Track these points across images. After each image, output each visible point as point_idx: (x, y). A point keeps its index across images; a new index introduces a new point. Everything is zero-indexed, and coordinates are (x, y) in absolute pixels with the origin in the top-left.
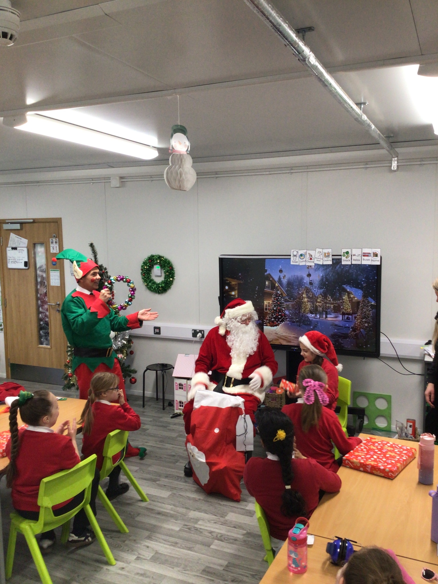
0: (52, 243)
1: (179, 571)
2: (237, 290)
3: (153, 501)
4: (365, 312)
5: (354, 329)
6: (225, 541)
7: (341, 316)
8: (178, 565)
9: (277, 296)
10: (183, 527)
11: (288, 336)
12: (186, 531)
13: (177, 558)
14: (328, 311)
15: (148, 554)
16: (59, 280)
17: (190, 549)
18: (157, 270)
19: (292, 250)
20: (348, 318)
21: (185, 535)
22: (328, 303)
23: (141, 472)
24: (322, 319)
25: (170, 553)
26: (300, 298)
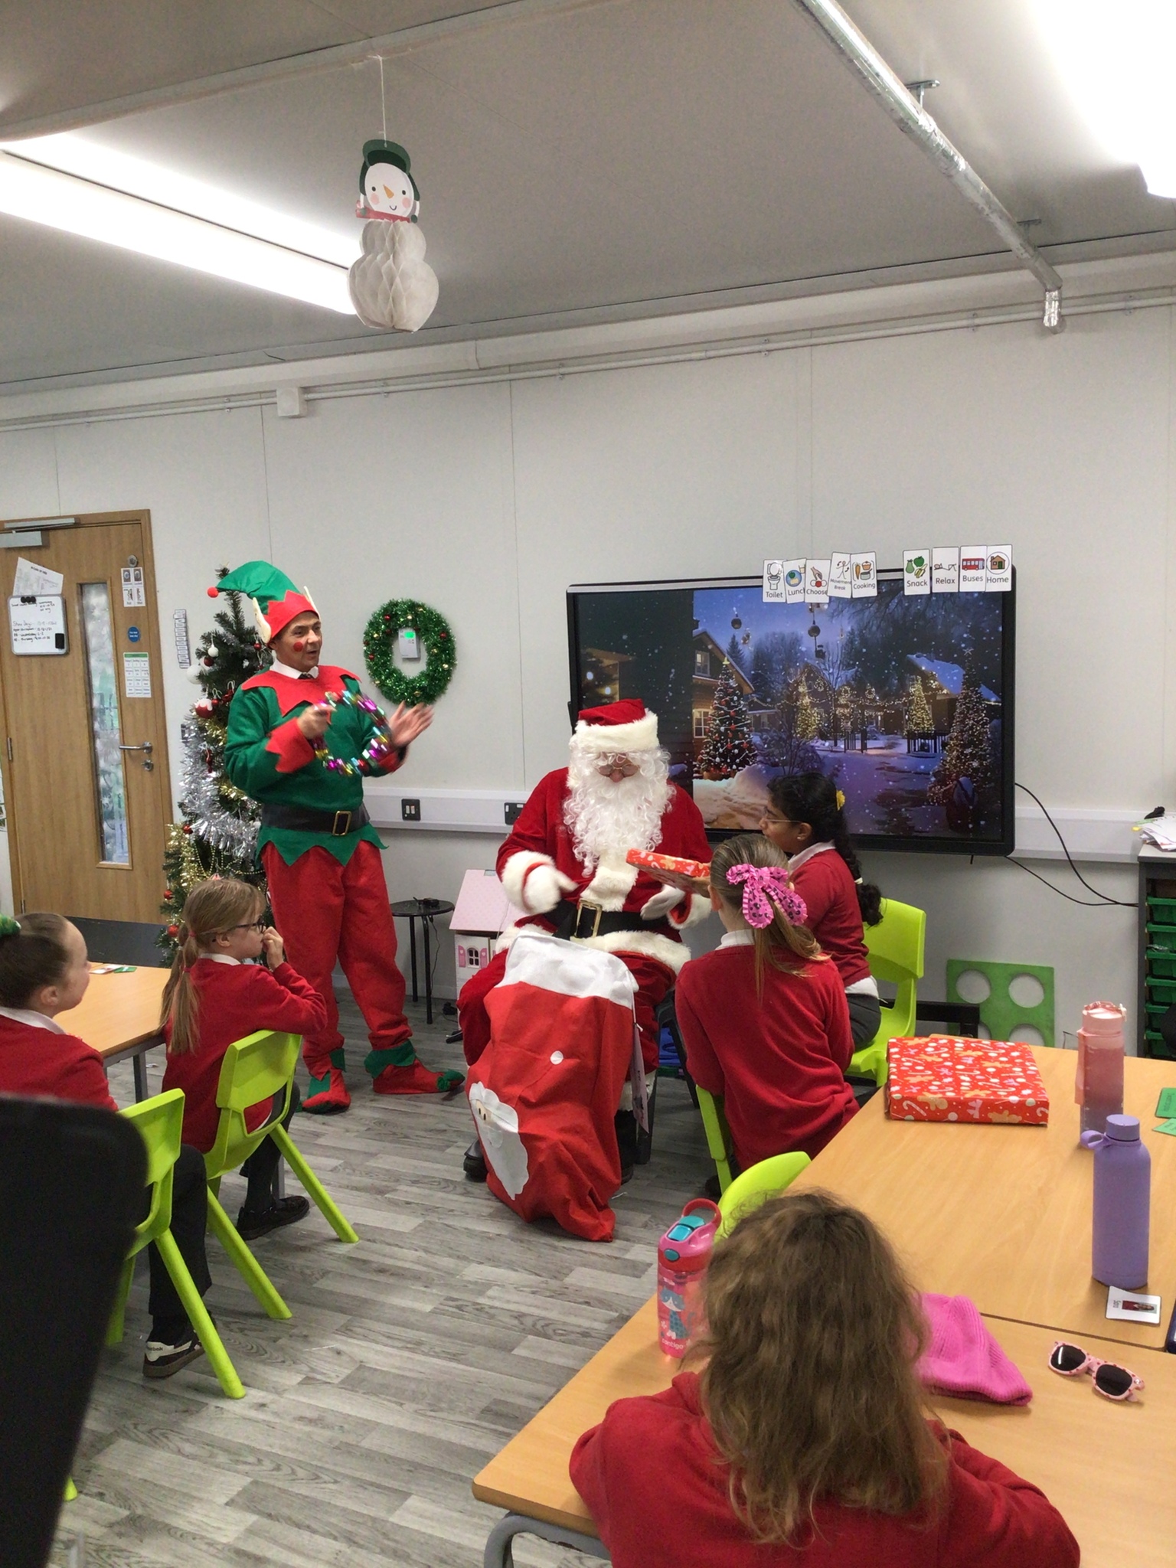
0: (128, 580)
1: (417, 1412)
2: (618, 682)
3: (369, 1240)
4: (971, 728)
5: (942, 778)
6: (554, 1337)
7: (904, 743)
8: (414, 1398)
9: (727, 694)
10: (441, 1304)
12: (453, 1315)
13: (414, 1379)
14: (868, 729)
15: (337, 1371)
16: (149, 682)
17: (454, 1357)
18: (407, 641)
19: (767, 563)
20: (923, 747)
22: (867, 707)
23: (347, 1171)
24: (850, 754)
25: (398, 1368)
26: (790, 698)
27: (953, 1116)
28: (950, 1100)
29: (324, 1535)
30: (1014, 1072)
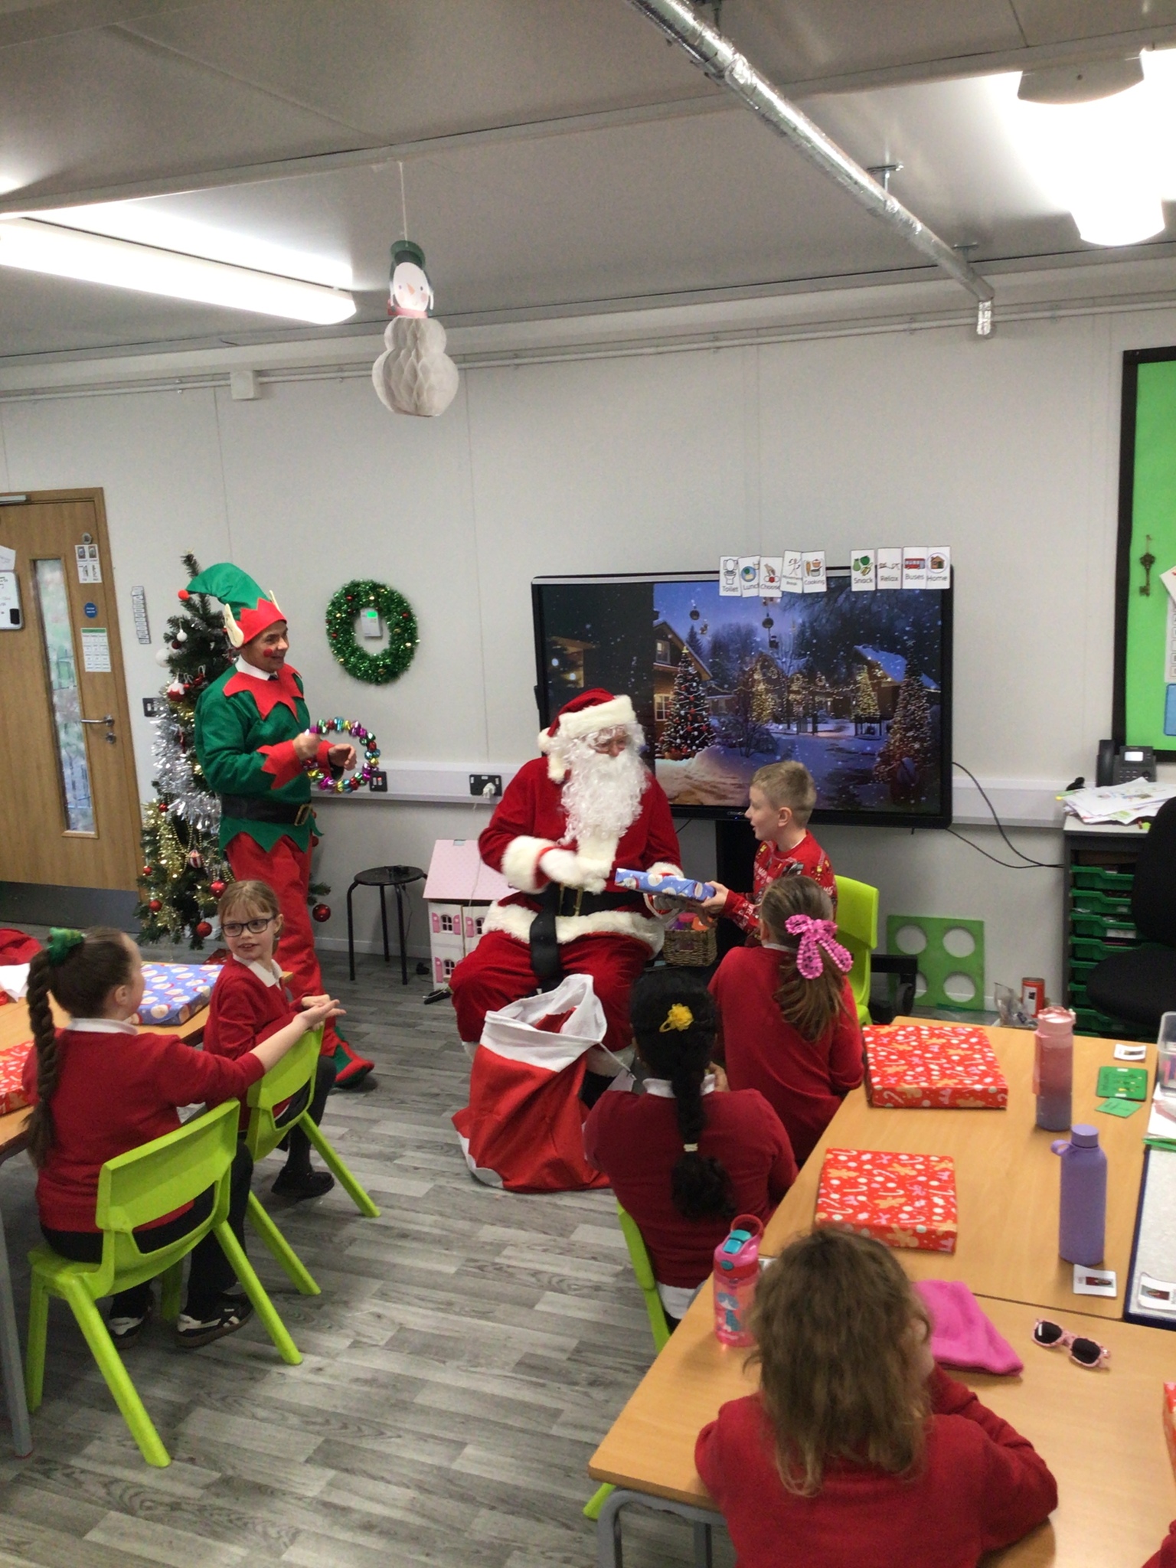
0: (82, 557)
1: (458, 1367)
2: (582, 668)
3: (385, 1206)
4: (913, 713)
5: (886, 758)
6: (570, 1292)
7: (852, 726)
8: (456, 1355)
9: (686, 681)
10: (464, 1265)
11: (718, 783)
12: (474, 1275)
14: (819, 714)
15: (380, 1334)
16: (108, 658)
17: (484, 1315)
18: (369, 621)
19: (723, 559)
20: (870, 731)
21: (469, 1283)
22: (819, 694)
23: (355, 1138)
24: (803, 737)
25: (437, 1328)
26: (745, 684)
27: (926, 1103)
28: (924, 1090)
29: (396, 1484)
30: (974, 1059)
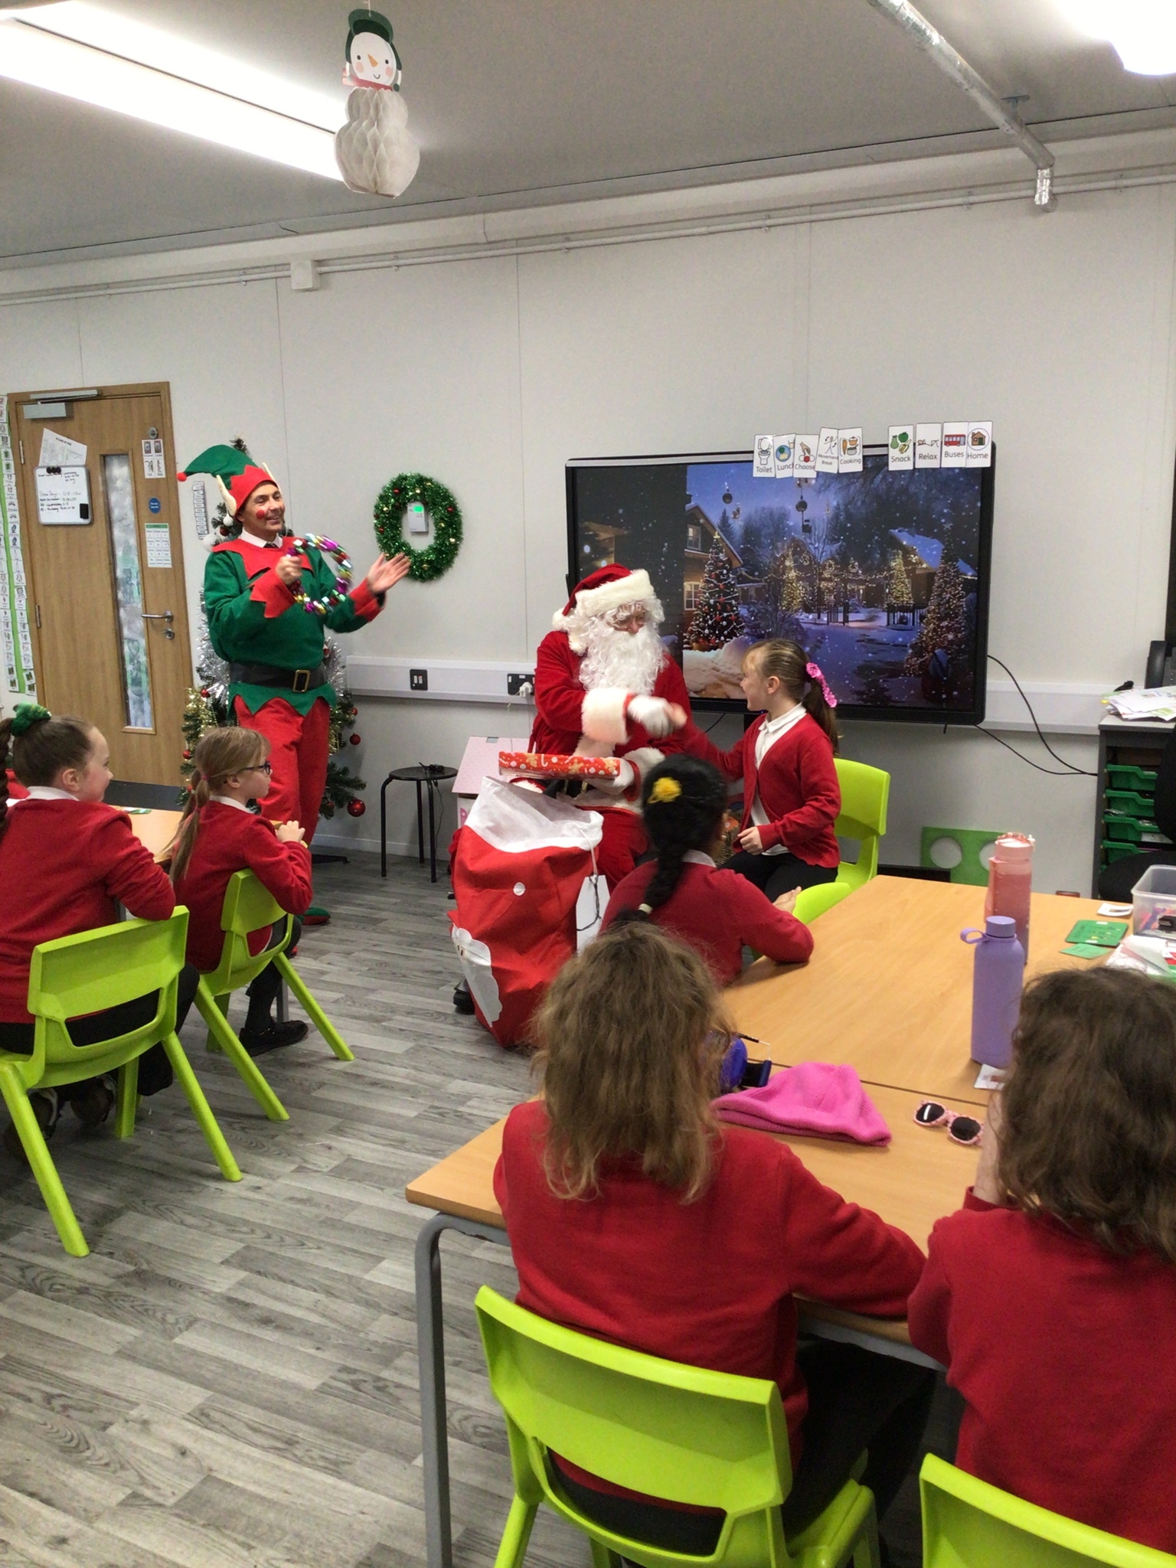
0: (148, 451)
3: (364, 1059)
4: (948, 602)
5: (919, 650)
7: (884, 616)
8: (394, 1184)
9: (717, 568)
10: (426, 1111)
12: (435, 1120)
13: (396, 1169)
14: (850, 603)
15: (328, 1162)
16: (169, 553)
18: (415, 515)
19: (758, 437)
20: (902, 621)
22: (851, 581)
23: (349, 1003)
24: (833, 626)
25: (384, 1161)
26: (776, 571)
29: (304, 1288)
